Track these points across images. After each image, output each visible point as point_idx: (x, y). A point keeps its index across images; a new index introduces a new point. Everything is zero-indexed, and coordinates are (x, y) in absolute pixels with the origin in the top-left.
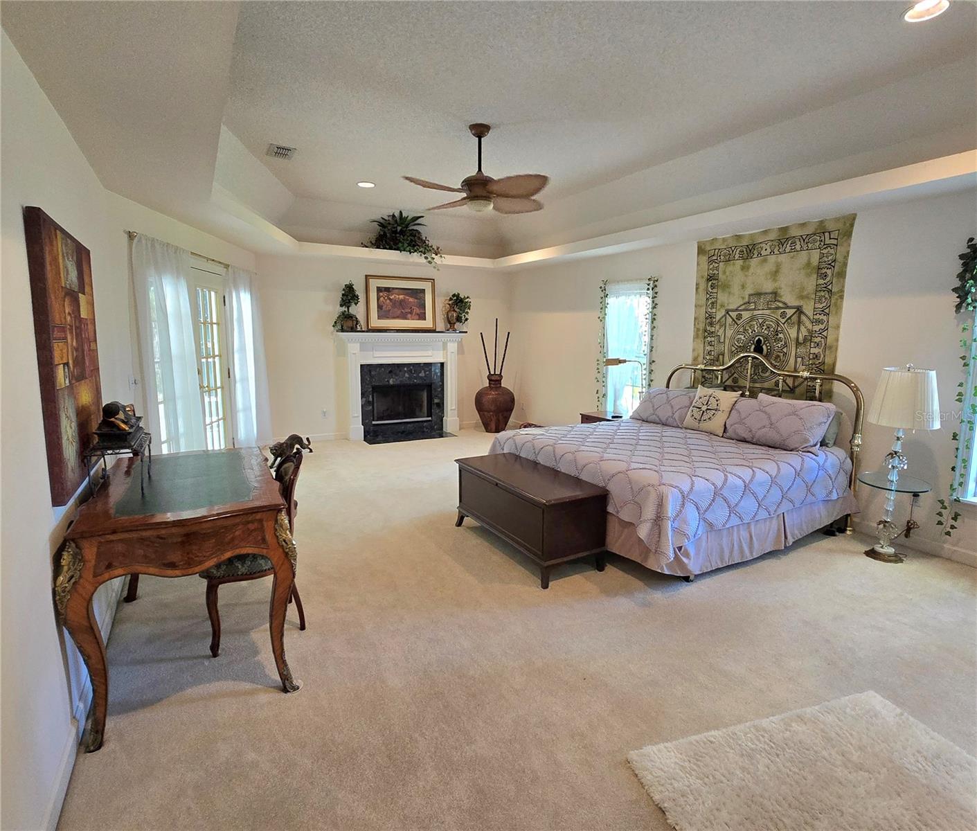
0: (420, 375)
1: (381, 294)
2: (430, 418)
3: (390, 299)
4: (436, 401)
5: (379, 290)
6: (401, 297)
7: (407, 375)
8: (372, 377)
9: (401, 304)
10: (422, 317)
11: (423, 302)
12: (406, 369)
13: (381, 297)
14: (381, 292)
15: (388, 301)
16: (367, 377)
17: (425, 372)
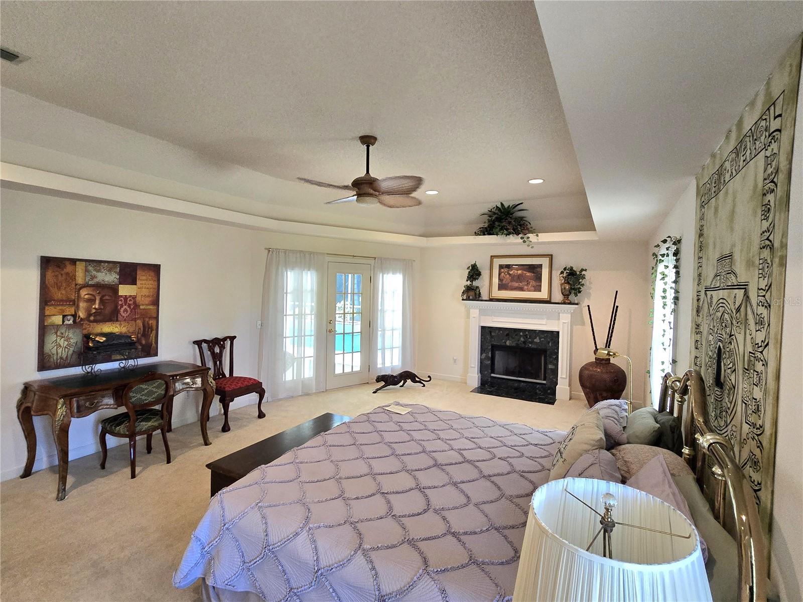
0: (535, 340)
1: (502, 270)
2: (544, 382)
3: (510, 274)
4: (550, 366)
5: (501, 267)
6: (520, 272)
7: (522, 339)
8: (492, 337)
9: (519, 278)
10: (538, 289)
11: (539, 276)
12: (521, 334)
13: (502, 273)
14: (503, 268)
15: (508, 276)
16: (487, 337)
17: (540, 339)
